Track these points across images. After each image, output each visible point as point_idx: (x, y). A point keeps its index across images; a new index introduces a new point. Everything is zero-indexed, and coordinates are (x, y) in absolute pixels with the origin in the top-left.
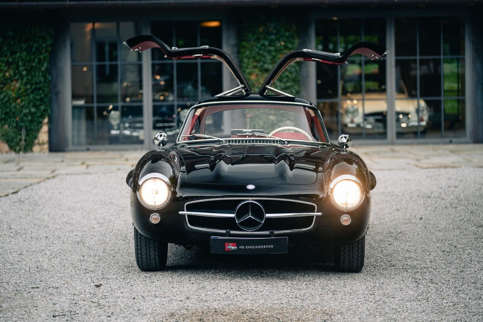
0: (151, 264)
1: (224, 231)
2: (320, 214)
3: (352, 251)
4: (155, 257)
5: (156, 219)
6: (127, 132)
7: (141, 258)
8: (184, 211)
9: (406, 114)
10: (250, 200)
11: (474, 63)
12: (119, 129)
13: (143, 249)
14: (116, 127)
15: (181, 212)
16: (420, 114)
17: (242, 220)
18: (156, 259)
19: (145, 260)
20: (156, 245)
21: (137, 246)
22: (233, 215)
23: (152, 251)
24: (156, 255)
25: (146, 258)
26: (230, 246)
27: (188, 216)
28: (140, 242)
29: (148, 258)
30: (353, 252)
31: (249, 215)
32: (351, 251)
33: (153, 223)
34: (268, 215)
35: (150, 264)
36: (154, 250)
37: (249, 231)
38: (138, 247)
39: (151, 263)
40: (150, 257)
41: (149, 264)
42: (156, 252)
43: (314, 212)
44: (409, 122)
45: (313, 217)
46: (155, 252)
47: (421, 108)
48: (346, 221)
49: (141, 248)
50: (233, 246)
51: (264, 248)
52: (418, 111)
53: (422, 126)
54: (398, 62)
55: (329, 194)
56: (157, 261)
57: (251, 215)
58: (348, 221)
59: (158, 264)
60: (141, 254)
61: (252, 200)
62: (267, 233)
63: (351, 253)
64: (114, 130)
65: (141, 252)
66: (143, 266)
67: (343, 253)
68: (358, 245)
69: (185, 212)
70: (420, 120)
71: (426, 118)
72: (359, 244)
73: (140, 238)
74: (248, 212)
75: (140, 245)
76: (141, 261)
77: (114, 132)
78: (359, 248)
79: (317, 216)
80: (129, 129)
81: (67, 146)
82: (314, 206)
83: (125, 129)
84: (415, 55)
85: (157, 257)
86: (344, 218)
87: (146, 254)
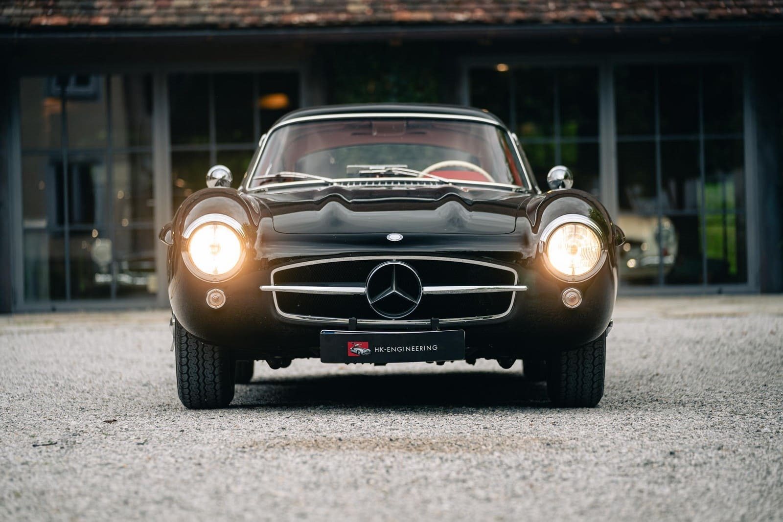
0: (207, 394)
1: (346, 321)
2: (523, 287)
3: (583, 363)
4: (214, 379)
5: (217, 300)
6: (126, 279)
7: (188, 380)
8: (270, 284)
9: (636, 244)
10: (394, 260)
11: (760, 147)
12: (110, 272)
13: (191, 364)
14: (104, 269)
15: (264, 288)
16: (664, 243)
17: (379, 298)
18: (216, 383)
19: (194, 384)
20: (217, 355)
21: (181, 358)
22: (362, 290)
23: (209, 367)
24: (215, 376)
25: (198, 381)
26: (357, 347)
27: (279, 293)
28: (187, 350)
29: (201, 380)
30: (583, 366)
31: (393, 289)
32: (580, 363)
33: (213, 307)
34: (427, 289)
35: (205, 394)
36: (213, 364)
37: (391, 319)
38: (183, 359)
39: (206, 391)
40: (204, 379)
41: (203, 392)
42: (217, 369)
43: (513, 284)
44: (644, 257)
45: (511, 292)
46: (215, 369)
47: (664, 233)
48: (572, 299)
49: (188, 362)
50: (362, 347)
51: (420, 352)
52: (658, 238)
53: (665, 266)
54: (621, 148)
55: (541, 251)
56: (218, 386)
57: (396, 289)
58: (577, 300)
59: (218, 393)
60: (187, 373)
61: (397, 260)
62: (427, 322)
63: (581, 367)
64: (100, 273)
65: (189, 368)
66: (190, 397)
67: (564, 367)
68: (594, 352)
69: (273, 287)
70: (664, 253)
71: (673, 250)
72: (595, 349)
73: (186, 343)
74: (389, 285)
75: (187, 357)
76: (188, 388)
77: (101, 279)
78: (595, 358)
79: (518, 293)
80: (131, 273)
81: (15, 303)
82: (513, 274)
83: (122, 271)
84: (652, 132)
85: (217, 380)
86: (568, 295)
87: (197, 373)
